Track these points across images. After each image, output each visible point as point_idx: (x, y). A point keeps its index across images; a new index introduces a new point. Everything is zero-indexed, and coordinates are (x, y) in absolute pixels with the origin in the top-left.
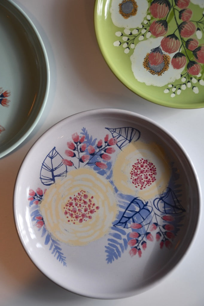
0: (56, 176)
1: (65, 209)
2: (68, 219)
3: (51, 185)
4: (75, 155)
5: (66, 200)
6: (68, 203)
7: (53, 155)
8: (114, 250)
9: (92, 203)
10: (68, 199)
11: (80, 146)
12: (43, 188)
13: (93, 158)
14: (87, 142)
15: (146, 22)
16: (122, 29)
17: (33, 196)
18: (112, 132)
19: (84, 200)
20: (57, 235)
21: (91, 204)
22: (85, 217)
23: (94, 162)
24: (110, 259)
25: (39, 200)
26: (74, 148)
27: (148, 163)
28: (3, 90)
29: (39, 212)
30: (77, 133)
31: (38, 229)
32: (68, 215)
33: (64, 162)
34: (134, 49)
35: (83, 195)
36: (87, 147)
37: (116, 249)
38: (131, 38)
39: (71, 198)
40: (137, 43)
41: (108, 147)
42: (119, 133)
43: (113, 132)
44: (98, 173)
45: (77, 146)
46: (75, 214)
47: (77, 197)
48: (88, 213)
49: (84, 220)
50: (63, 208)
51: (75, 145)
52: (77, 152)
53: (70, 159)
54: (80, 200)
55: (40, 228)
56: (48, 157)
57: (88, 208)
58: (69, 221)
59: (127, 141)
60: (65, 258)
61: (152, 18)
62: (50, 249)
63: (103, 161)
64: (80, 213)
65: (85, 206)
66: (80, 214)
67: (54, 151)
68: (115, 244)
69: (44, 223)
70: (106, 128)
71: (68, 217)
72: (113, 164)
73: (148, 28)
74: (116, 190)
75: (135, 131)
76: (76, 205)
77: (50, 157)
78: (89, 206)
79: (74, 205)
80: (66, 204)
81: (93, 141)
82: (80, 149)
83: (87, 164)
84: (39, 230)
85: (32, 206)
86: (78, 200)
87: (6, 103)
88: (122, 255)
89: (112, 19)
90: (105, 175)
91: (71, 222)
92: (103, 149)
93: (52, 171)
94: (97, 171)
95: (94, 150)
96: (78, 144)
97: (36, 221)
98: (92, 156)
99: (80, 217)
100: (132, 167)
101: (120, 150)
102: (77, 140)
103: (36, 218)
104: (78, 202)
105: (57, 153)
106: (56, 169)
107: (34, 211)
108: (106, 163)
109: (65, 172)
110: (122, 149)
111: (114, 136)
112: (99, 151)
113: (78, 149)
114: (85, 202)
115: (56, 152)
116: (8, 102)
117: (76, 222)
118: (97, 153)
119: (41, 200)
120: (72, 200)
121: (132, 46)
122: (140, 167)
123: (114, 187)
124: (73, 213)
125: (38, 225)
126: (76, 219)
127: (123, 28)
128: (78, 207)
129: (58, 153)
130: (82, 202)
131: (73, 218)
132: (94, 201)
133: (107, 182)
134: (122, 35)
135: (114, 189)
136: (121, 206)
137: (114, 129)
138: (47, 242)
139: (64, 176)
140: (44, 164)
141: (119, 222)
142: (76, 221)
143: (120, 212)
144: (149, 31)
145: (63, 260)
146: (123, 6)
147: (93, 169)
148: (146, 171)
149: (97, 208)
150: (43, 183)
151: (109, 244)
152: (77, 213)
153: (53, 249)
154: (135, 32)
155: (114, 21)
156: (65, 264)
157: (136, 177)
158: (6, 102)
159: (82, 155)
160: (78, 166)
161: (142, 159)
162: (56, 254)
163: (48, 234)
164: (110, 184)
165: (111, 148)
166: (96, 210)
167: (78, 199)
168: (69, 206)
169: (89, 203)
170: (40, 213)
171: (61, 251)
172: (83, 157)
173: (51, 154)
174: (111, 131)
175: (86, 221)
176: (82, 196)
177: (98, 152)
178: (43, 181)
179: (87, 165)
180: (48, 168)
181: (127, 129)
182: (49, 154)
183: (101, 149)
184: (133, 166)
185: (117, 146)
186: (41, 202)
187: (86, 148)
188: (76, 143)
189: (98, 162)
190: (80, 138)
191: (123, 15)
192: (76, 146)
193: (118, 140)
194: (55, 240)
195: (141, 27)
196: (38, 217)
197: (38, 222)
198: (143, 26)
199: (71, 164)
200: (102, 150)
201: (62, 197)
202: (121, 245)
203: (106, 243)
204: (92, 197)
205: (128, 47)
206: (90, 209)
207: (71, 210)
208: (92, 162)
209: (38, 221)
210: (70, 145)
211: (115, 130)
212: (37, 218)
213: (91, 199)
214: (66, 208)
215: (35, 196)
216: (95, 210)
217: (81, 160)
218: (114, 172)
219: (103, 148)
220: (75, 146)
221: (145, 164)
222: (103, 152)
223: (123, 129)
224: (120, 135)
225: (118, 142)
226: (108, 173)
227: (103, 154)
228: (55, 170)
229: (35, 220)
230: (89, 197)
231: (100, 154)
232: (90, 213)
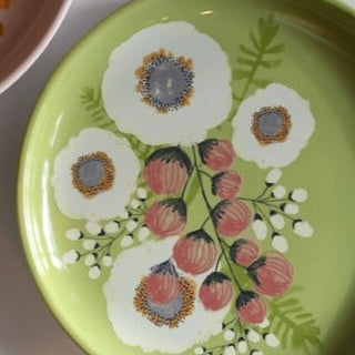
15: (135, 204)
16: (80, 223)
34: (111, 267)
38: (103, 242)
40: (118, 253)
61: (149, 195)
73: (142, 219)
121: (106, 261)
127: (84, 219)
134: (82, 236)
144: (145, 225)
146: (81, 171)
154: (112, 229)
155: (62, 207)
191: (81, 190)
195: (126, 216)
198: (130, 215)
205: (96, 265)
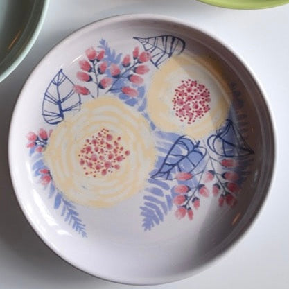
0: (66, 110)
1: (81, 157)
2: (85, 171)
3: (58, 124)
4: (91, 79)
5: (82, 144)
6: (84, 149)
7: (59, 81)
8: (153, 212)
9: (120, 147)
10: (85, 142)
11: (98, 65)
12: (48, 128)
13: (117, 82)
14: (108, 59)
17: (34, 141)
19: (107, 143)
20: (70, 195)
21: (117, 148)
22: (110, 167)
23: (119, 88)
24: (148, 225)
25: (43, 146)
26: (89, 68)
27: (198, 86)
29: (43, 164)
30: (92, 48)
31: (43, 187)
32: (85, 165)
33: (76, 90)
35: (105, 136)
36: (108, 66)
37: (156, 211)
39: (88, 141)
41: (138, 65)
42: (154, 44)
43: (145, 43)
44: (126, 103)
45: (94, 65)
46: (95, 164)
47: (97, 139)
48: (114, 161)
49: (109, 171)
50: (78, 156)
51: (91, 64)
52: (94, 74)
53: (84, 84)
54: (102, 143)
55: (45, 185)
56: (52, 83)
57: (114, 154)
58: (87, 173)
59: (166, 55)
60: (84, 225)
62: (63, 214)
63: (133, 85)
64: (102, 161)
65: (109, 151)
66: (102, 163)
67: (61, 75)
68: (155, 203)
69: (52, 178)
70: (134, 38)
72: (146, 89)
74: (153, 126)
75: (176, 40)
76: (97, 150)
77: (55, 84)
78: (115, 151)
79: (93, 150)
81: (116, 57)
82: (99, 69)
83: (110, 90)
84: (45, 188)
85: (33, 155)
86: (98, 143)
88: (165, 217)
90: (136, 106)
91: (89, 175)
93: (59, 103)
94: (125, 100)
95: (118, 71)
96: (95, 62)
97: (40, 176)
98: (116, 79)
99: (103, 167)
100: (175, 93)
101: (157, 68)
102: (93, 58)
103: (39, 172)
104: (99, 145)
105: (64, 77)
106: (64, 99)
107: (35, 164)
108: (136, 89)
109: (79, 104)
110: (159, 66)
111: (147, 49)
112: (126, 71)
113: (95, 69)
114: (109, 146)
115: (64, 75)
117: (97, 174)
118: (123, 74)
119: (46, 146)
120: (90, 144)
122: (186, 91)
123: (149, 122)
124: (91, 161)
125: (42, 182)
126: (97, 171)
128: (99, 153)
129: (66, 77)
130: (105, 145)
131: (92, 169)
132: (121, 143)
133: (138, 115)
135: (150, 126)
136: (161, 150)
137: (145, 39)
138: (57, 205)
139: (76, 110)
140: (47, 94)
141: (159, 172)
143: (160, 158)
145: (81, 229)
147: (117, 98)
148: (196, 97)
149: (127, 153)
150: (46, 121)
151: (146, 203)
152: (98, 162)
153: (66, 214)
156: (84, 234)
157: (181, 107)
159: (101, 77)
160: (97, 95)
161: (189, 80)
162: (70, 222)
163: (58, 193)
164: (144, 119)
165: (143, 67)
166: (125, 156)
167: (99, 141)
168: (86, 152)
169: (114, 147)
170: (45, 164)
171: (78, 217)
172: (103, 81)
173: (56, 80)
174: (141, 41)
175: (112, 172)
178: (47, 118)
179: (109, 92)
181: (165, 38)
182: (53, 80)
183: (129, 67)
184: (176, 90)
185: (151, 62)
186: (46, 149)
187: (107, 68)
188: (92, 61)
189: (125, 87)
190: (97, 54)
192: (92, 66)
193: (153, 54)
194: (68, 201)
196: (43, 170)
197: (43, 178)
199: (85, 91)
200: (130, 69)
202: (162, 204)
203: (142, 202)
204: (119, 138)
206: (116, 155)
207: (89, 157)
208: (116, 88)
209: (43, 175)
210: (83, 65)
211: (148, 41)
212: (41, 171)
213: (117, 141)
214: (83, 156)
215: (36, 140)
216: (123, 157)
217: (100, 86)
218: (149, 103)
219: (132, 67)
220: (90, 66)
221: (194, 88)
222: (131, 72)
223: (159, 38)
224: (156, 47)
225: (153, 57)
226: (140, 103)
227: (131, 75)
228: (63, 101)
229: (39, 174)
230: (115, 139)
231: (128, 75)
232: (116, 161)
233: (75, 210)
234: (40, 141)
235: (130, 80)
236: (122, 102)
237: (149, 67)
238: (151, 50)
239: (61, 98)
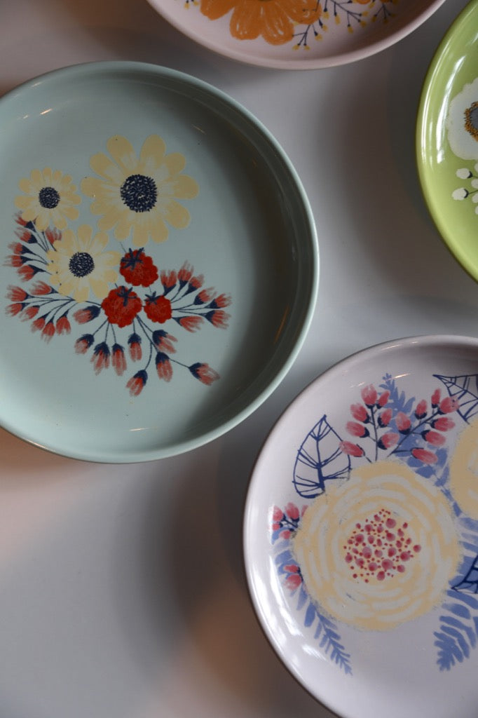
0: (327, 478)
1: (347, 550)
2: (353, 572)
3: (317, 498)
4: (367, 434)
5: (349, 531)
6: (352, 538)
7: (321, 433)
8: (453, 641)
9: (406, 538)
10: (354, 527)
11: (379, 413)
12: (300, 503)
13: (406, 440)
14: (393, 405)
16: (470, 164)
17: (279, 521)
18: (449, 385)
19: (387, 531)
20: (330, 607)
21: (402, 539)
22: (390, 568)
23: (409, 449)
24: (445, 662)
25: (292, 530)
26: (366, 418)
28: (215, 293)
29: (290, 556)
30: (372, 388)
31: (289, 591)
32: (353, 563)
33: (345, 448)
35: (385, 520)
36: (394, 416)
37: (459, 640)
39: (359, 526)
41: (438, 416)
42: (464, 387)
43: (451, 384)
44: (418, 472)
45: (373, 413)
46: (368, 561)
47: (373, 525)
48: (396, 559)
49: (389, 574)
50: (343, 548)
51: (369, 411)
52: (372, 426)
53: (357, 441)
54: (379, 531)
55: (293, 589)
56: (310, 436)
57: (397, 548)
58: (355, 576)
60: (348, 656)
62: (317, 636)
63: (429, 446)
64: (379, 559)
65: (389, 543)
66: (379, 561)
67: (324, 424)
68: (456, 628)
69: (302, 580)
70: (435, 376)
71: (352, 568)
72: (449, 454)
74: (457, 510)
76: (371, 541)
77: (315, 438)
78: (399, 544)
79: (366, 541)
80: (349, 538)
81: (405, 403)
82: (379, 420)
83: (395, 452)
84: (292, 594)
85: (277, 542)
86: (374, 530)
87: (223, 320)
88: (472, 652)
89: (450, 143)
90: (434, 478)
91: (359, 578)
92: (429, 421)
93: (319, 466)
94: (416, 468)
95: (408, 423)
96: (375, 408)
97: (285, 575)
98: (405, 436)
99: (379, 567)
101: (466, 424)
102: (372, 401)
103: (284, 568)
104: (375, 534)
105: (328, 428)
106: (327, 462)
107: (282, 554)
108: (434, 452)
109: (347, 469)
110: (469, 420)
111: (453, 393)
112: (421, 424)
113: (373, 419)
114: (390, 536)
115: (328, 425)
116: (227, 318)
117: (371, 578)
118: (415, 429)
119: (296, 530)
120: (362, 531)
123: (452, 504)
124: (363, 558)
125: (289, 584)
126: (370, 572)
127: (474, 160)
128: (374, 546)
129: (331, 429)
130: (383, 534)
131: (363, 570)
132: (408, 533)
133: (436, 491)
134: (471, 176)
135: (453, 509)
136: (468, 546)
137: (451, 378)
138: (309, 621)
139: (343, 478)
140: (302, 451)
141: (465, 581)
142: (371, 575)
143: (466, 558)
145: (343, 660)
146: (474, 115)
147: (405, 464)
149: (417, 548)
150: (299, 493)
151: (443, 628)
152: (373, 559)
153: (321, 636)
155: (454, 147)
156: (348, 669)
158: (221, 317)
159: (382, 432)
160: (374, 458)
162: (328, 647)
163: (311, 604)
164: (445, 497)
165: (445, 420)
166: (413, 553)
167: (375, 528)
168: (356, 542)
169: (398, 538)
170: (294, 558)
171: (339, 642)
172: (385, 437)
173: (316, 431)
174: (445, 381)
175: (392, 576)
176: (383, 522)
177: (417, 427)
178: (300, 488)
179: (393, 455)
180: (311, 461)
182: (312, 431)
183: (423, 420)
185: (457, 414)
186: (296, 534)
187: (392, 419)
188: (371, 407)
189: (417, 448)
190: (379, 397)
191: (473, 134)
192: (370, 414)
193: (461, 402)
194: (325, 616)
196: (290, 565)
197: (289, 578)
199: (358, 451)
201: (340, 523)
202: (468, 630)
203: (437, 626)
204: (405, 525)
206: (400, 550)
207: (360, 551)
208: (404, 449)
209: (289, 574)
210: (357, 412)
211: (455, 381)
212: (287, 568)
213: (403, 530)
214: (350, 548)
215: (282, 521)
216: (411, 554)
217: (381, 444)
218: (451, 472)
219: (429, 419)
220: (367, 414)
222: (427, 427)
223: (471, 377)
224: (466, 391)
225: (462, 405)
226: (440, 473)
227: (428, 431)
228: (325, 464)
229: (283, 572)
230: (399, 525)
231: (422, 431)
232: (400, 559)
233: (335, 631)
234: (288, 522)
235: (424, 438)
236: (411, 470)
237: (454, 421)
238: (458, 395)
239: (322, 460)
